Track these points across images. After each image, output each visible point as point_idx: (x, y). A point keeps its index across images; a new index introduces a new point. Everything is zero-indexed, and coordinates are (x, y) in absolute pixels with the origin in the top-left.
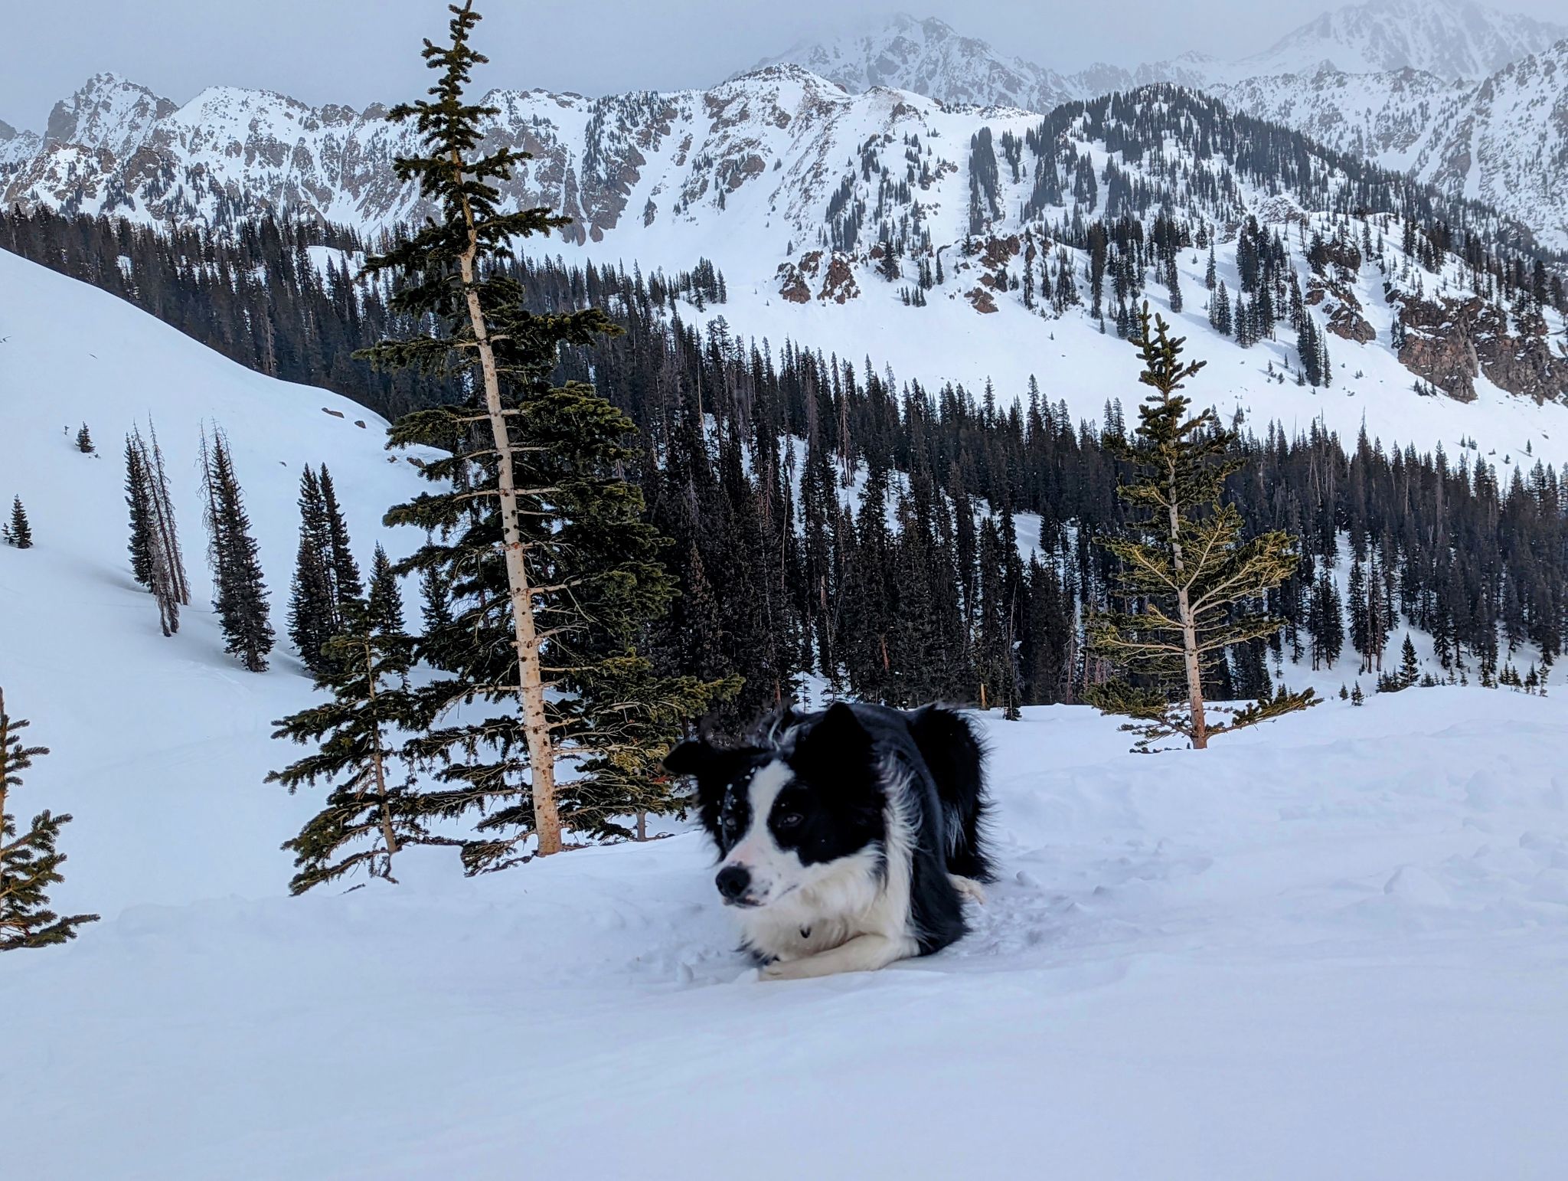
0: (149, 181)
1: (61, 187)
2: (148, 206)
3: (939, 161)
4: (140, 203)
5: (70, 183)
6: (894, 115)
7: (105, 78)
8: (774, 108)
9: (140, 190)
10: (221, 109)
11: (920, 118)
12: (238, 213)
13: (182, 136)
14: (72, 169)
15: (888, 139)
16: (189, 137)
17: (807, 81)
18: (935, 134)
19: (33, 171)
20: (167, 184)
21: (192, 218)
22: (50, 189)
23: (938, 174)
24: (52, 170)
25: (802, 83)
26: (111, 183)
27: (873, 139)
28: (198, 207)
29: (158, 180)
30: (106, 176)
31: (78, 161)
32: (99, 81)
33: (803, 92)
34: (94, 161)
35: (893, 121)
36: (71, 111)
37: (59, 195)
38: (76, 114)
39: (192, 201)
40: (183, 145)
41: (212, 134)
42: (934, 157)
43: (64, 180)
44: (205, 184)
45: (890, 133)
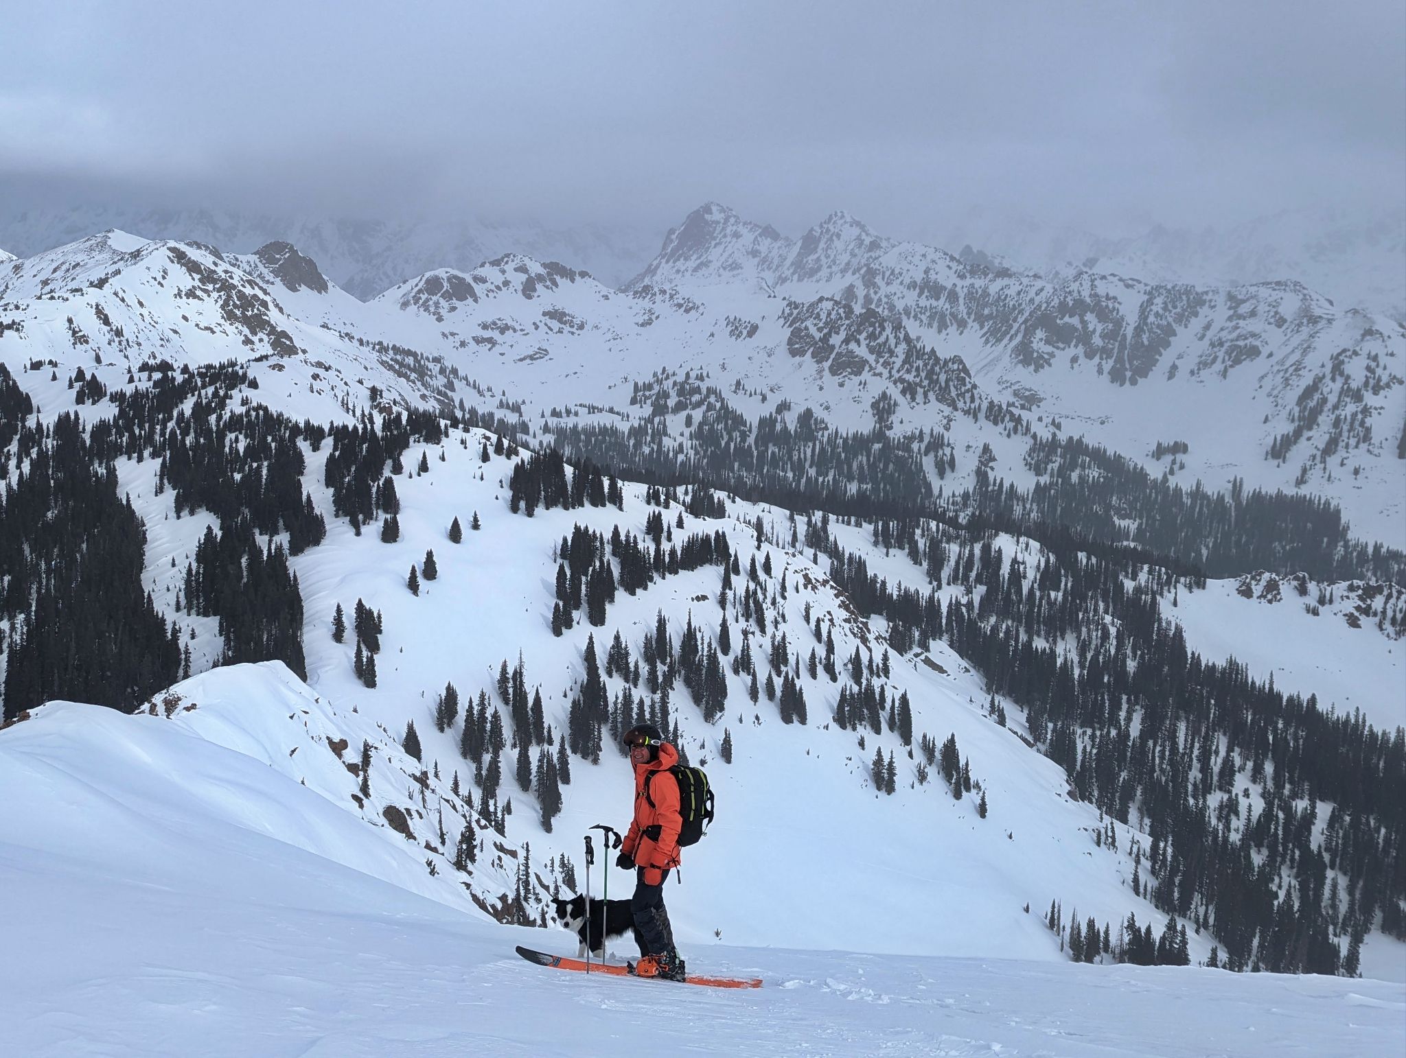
0: (871, 329)
1: (821, 325)
2: (868, 345)
3: (1390, 375)
4: (864, 343)
5: (826, 323)
6: (1363, 336)
7: (839, 214)
8: (1276, 313)
9: (864, 334)
10: (909, 258)
11: (1383, 341)
12: (918, 358)
13: (884, 273)
14: (829, 314)
15: (1355, 353)
16: (888, 274)
17: (1305, 295)
18: (1392, 355)
19: (807, 311)
20: (880, 333)
21: (891, 357)
22: (815, 325)
23: (1388, 386)
24: (818, 313)
25: (1301, 296)
26: (849, 326)
27: (1344, 351)
28: (896, 350)
29: (875, 329)
30: (847, 322)
31: (833, 309)
32: (836, 215)
33: (1300, 303)
34: (841, 311)
35: (1362, 340)
36: (817, 235)
37: (820, 330)
38: (820, 238)
39: (893, 346)
40: (883, 279)
41: (901, 274)
42: (1387, 372)
43: (824, 320)
44: (902, 336)
45: (1358, 349)
